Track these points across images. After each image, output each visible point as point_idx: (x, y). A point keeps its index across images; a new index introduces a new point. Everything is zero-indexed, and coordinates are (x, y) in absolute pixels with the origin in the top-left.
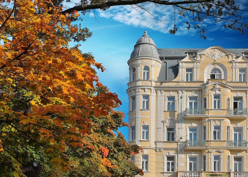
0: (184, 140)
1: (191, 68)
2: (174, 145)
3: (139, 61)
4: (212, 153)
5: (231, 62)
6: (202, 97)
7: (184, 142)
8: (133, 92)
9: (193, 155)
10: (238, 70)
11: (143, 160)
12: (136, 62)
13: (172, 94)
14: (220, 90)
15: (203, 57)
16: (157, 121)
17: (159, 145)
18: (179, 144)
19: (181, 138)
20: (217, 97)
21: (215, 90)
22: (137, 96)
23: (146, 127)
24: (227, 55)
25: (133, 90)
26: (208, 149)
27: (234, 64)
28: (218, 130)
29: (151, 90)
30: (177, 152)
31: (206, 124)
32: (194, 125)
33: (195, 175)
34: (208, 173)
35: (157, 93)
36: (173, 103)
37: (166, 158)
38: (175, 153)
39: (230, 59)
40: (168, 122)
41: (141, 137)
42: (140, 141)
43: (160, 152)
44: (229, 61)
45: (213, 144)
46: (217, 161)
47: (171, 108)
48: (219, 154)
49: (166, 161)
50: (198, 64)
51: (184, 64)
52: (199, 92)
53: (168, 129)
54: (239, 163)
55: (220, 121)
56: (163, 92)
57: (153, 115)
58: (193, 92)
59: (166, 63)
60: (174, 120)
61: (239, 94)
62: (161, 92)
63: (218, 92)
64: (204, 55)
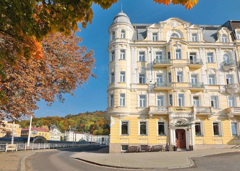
0: (153, 82)
1: (156, 32)
2: (146, 87)
3: (118, 26)
4: (177, 92)
5: (185, 29)
6: (166, 52)
7: (153, 84)
8: (112, 48)
9: (160, 94)
10: (191, 34)
11: (121, 98)
12: (115, 27)
13: (143, 50)
14: (180, 46)
15: (166, 25)
16: (131, 68)
17: (134, 87)
18: (149, 85)
19: (151, 82)
20: (178, 51)
21: (177, 46)
22: (116, 50)
23: (123, 73)
24: (183, 24)
25: (113, 46)
26: (174, 89)
27: (188, 30)
28: (181, 75)
29: (127, 46)
30: (148, 91)
31: (171, 70)
32: (161, 72)
33: (162, 109)
34: (175, 108)
35: (131, 49)
36: (144, 57)
37: (139, 97)
38: (146, 93)
39: (185, 27)
40: (140, 69)
41: (119, 79)
42: (119, 83)
43: (134, 91)
44: (185, 28)
45: (178, 85)
46: (181, 98)
47: (142, 60)
48: (183, 93)
49: (139, 99)
50: (162, 30)
51: (151, 29)
52: (163, 49)
53: (140, 75)
54: (197, 101)
55: (182, 68)
56: (136, 48)
57: (129, 64)
58: (159, 48)
59: (137, 31)
60: (144, 68)
61: (194, 51)
62: (134, 48)
63: (179, 47)
64: (166, 23)
